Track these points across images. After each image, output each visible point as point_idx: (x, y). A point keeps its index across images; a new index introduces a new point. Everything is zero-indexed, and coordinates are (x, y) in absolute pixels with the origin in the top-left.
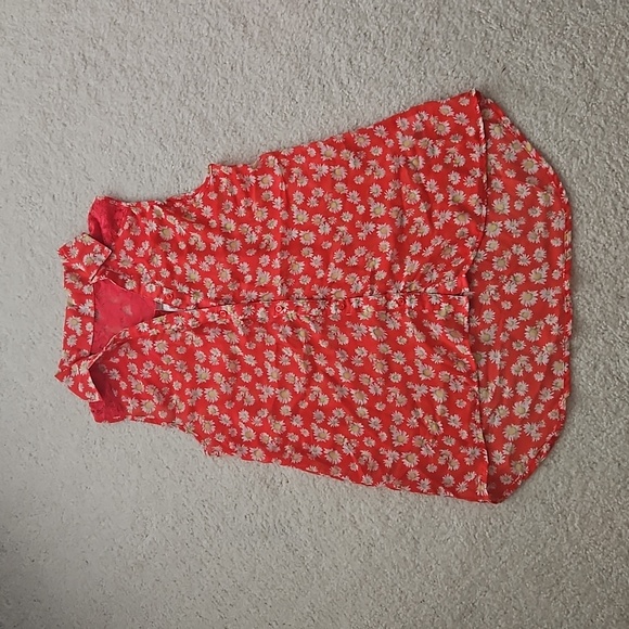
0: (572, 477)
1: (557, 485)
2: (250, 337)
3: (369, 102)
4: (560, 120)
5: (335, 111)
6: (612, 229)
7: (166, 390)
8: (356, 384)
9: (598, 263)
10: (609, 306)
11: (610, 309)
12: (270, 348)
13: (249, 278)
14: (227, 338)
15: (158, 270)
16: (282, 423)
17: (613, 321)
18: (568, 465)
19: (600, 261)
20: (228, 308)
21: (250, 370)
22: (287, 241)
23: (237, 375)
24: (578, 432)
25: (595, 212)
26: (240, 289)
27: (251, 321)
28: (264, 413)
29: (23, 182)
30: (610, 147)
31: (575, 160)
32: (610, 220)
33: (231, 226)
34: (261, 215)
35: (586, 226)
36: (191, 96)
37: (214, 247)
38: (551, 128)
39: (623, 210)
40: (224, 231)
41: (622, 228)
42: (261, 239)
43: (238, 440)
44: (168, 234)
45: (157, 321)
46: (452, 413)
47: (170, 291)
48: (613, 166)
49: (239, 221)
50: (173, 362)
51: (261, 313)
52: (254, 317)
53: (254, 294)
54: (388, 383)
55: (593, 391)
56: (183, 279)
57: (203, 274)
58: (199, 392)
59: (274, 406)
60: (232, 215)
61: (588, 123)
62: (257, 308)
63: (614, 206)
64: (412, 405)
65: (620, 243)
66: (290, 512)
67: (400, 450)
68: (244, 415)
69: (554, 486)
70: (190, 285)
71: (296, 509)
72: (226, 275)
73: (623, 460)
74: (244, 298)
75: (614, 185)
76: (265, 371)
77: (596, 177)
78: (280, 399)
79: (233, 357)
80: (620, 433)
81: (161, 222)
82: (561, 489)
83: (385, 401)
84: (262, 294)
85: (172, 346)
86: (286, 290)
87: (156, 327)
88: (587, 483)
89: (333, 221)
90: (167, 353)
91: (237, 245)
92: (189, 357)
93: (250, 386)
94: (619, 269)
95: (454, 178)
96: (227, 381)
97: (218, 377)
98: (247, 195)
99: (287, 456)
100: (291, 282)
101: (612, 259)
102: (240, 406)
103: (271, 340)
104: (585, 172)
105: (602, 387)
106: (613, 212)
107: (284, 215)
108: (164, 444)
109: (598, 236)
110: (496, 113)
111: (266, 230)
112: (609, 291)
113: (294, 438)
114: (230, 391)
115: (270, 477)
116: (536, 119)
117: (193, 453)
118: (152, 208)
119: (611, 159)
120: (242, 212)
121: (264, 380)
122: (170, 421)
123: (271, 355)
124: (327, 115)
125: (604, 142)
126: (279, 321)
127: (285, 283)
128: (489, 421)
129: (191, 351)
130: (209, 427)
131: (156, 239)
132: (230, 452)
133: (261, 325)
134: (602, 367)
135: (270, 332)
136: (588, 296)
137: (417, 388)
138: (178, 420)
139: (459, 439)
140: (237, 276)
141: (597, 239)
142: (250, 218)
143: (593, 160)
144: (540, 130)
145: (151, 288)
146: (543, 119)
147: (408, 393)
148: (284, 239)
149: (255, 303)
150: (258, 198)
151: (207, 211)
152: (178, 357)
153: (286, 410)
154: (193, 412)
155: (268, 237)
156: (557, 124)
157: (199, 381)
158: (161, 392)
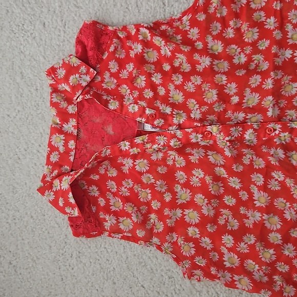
2: (238, 158)
7: (144, 209)
12: (259, 171)
13: (235, 99)
14: (211, 159)
15: (141, 91)
16: (272, 251)
20: (214, 129)
21: (234, 193)
22: (279, 61)
23: (220, 197)
26: (225, 111)
27: (238, 143)
28: (251, 239)
29: (17, 11)
33: (218, 47)
34: (251, 35)
37: (200, 68)
40: (211, 52)
42: (250, 60)
43: (220, 265)
44: (152, 56)
45: (138, 140)
47: (153, 112)
49: (227, 42)
50: (153, 181)
51: (249, 135)
52: (241, 139)
53: (241, 116)
56: (166, 100)
57: (188, 95)
58: (179, 212)
59: (262, 232)
60: (220, 37)
62: (245, 130)
68: (228, 240)
70: (174, 106)
72: (211, 95)
74: (229, 119)
76: (251, 195)
78: (268, 225)
79: (217, 179)
81: (147, 44)
84: (249, 116)
85: (153, 165)
86: (277, 112)
87: (137, 146)
90: (148, 172)
91: (224, 65)
92: (169, 178)
93: (234, 210)
96: (209, 203)
97: (199, 198)
98: (237, 16)
99: (277, 289)
100: (283, 103)
102: (223, 230)
103: (260, 163)
107: (278, 35)
108: (140, 263)
111: (256, 51)
113: (283, 268)
114: (212, 213)
117: (169, 274)
118: (138, 30)
120: (230, 33)
121: (250, 203)
122: (147, 240)
123: (259, 179)
126: (270, 143)
127: (276, 104)
129: (172, 170)
130: (188, 249)
131: (141, 61)
132: (213, 278)
133: (248, 147)
135: (259, 154)
138: (155, 240)
140: (224, 98)
142: (239, 39)
145: (133, 109)
148: (277, 60)
149: (243, 124)
150: (249, 18)
151: (194, 33)
152: (158, 176)
153: (276, 238)
154: (172, 232)
155: (258, 57)
157: (179, 202)
158: (139, 210)
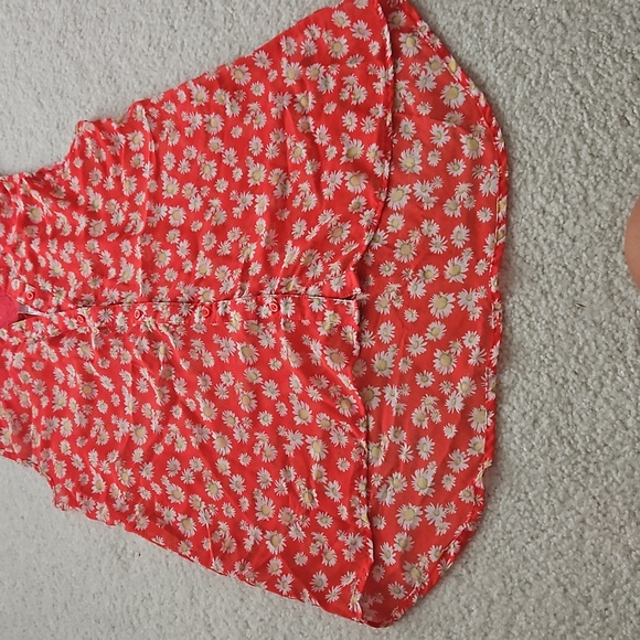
0: (492, 601)
1: (470, 611)
3: (255, 19)
4: (500, 17)
5: (216, 39)
6: (571, 192)
8: (219, 425)
9: (546, 249)
10: (560, 321)
11: (561, 325)
17: (565, 346)
18: (486, 579)
19: (550, 245)
24: (504, 527)
25: (546, 163)
30: (574, 54)
31: (519, 80)
32: (569, 175)
35: (530, 186)
36: (69, 35)
38: (488, 32)
39: (588, 159)
41: (586, 189)
46: (331, 478)
48: (578, 86)
54: (256, 426)
55: (530, 461)
61: (543, 18)
63: (576, 151)
64: (283, 461)
65: (582, 214)
66: (139, 598)
67: (263, 526)
69: (466, 611)
71: (146, 595)
73: (573, 584)
75: (577, 116)
77: (549, 106)
80: (569, 537)
82: (475, 620)
83: (251, 453)
88: (514, 613)
89: (206, 191)
94: (578, 259)
95: (350, 120)
101: (568, 242)
104: (535, 99)
105: (544, 456)
106: (573, 162)
109: (548, 202)
110: (409, 16)
112: (561, 295)
115: (122, 546)
116: (466, 19)
119: (575, 74)
124: (207, 43)
125: (566, 47)
128: (379, 496)
134: (545, 422)
136: (528, 303)
137: (290, 436)
139: (337, 519)
141: (548, 208)
143: (547, 80)
144: (471, 37)
146: (476, 19)
147: (279, 442)
156: (496, 24)
